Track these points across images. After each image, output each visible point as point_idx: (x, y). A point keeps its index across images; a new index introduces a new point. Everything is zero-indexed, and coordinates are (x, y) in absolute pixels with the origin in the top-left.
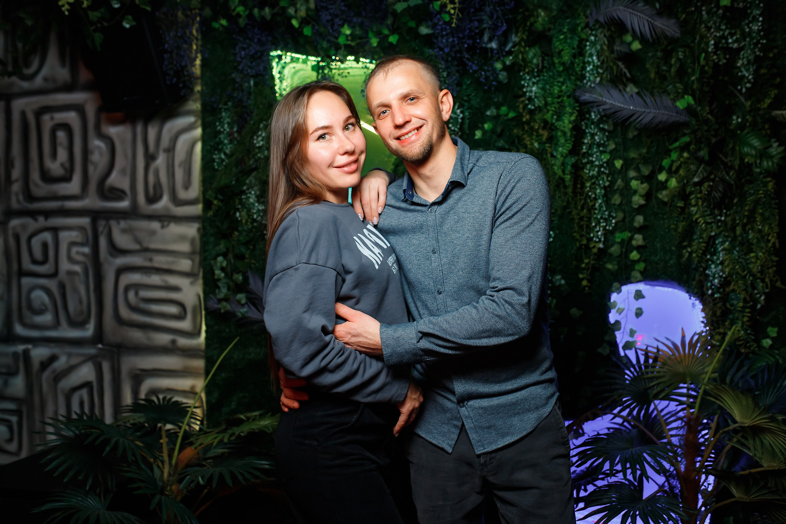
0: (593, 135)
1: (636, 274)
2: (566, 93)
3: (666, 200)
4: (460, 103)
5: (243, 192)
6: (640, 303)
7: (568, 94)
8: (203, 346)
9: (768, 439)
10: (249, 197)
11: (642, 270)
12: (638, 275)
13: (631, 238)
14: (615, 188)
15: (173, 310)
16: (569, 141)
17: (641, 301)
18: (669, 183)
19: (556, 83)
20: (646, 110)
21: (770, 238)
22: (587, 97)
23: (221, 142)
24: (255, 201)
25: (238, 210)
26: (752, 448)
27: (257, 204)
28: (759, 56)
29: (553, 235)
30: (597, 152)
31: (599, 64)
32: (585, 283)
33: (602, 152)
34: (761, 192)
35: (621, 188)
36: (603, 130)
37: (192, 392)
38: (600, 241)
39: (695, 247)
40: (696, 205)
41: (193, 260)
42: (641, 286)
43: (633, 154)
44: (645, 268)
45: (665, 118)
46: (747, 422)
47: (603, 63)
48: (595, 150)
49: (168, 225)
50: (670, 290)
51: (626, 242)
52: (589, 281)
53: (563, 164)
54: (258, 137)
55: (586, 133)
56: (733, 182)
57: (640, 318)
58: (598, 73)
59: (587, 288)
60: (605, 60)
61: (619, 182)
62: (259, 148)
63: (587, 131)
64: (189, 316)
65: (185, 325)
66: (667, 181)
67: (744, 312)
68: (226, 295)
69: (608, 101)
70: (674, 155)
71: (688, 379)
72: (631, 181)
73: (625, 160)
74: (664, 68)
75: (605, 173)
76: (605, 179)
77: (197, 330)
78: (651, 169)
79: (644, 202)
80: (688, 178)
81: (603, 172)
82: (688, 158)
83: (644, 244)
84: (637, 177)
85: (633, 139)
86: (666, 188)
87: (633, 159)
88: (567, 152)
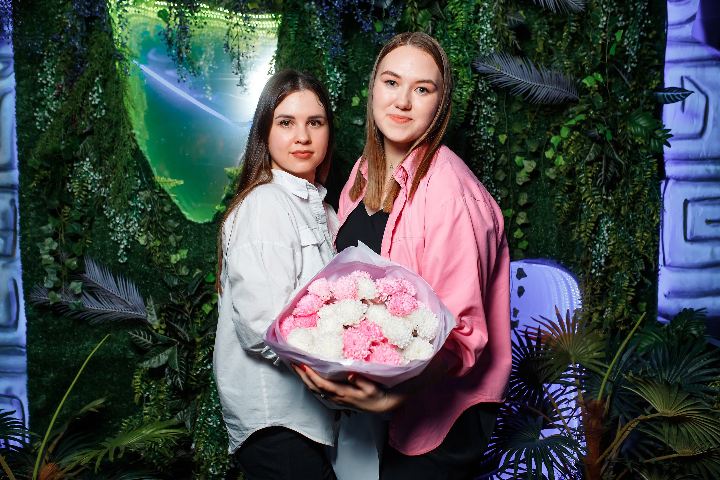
0: (480, 108)
1: (519, 252)
2: (463, 61)
3: (553, 177)
4: (339, 66)
5: (77, 160)
6: (522, 282)
7: (466, 62)
8: (24, 341)
9: (686, 428)
10: (83, 165)
11: (525, 248)
12: (522, 254)
13: (514, 217)
14: (499, 164)
17: (523, 279)
18: (556, 160)
19: (452, 51)
21: (654, 218)
22: (484, 67)
23: (43, 98)
24: (89, 169)
25: (69, 180)
26: (666, 436)
27: (92, 174)
28: (643, 36)
30: (484, 126)
31: (492, 32)
33: (489, 126)
34: (648, 173)
35: (505, 163)
36: (489, 103)
39: (583, 227)
40: (587, 183)
42: (523, 264)
43: (517, 129)
44: (528, 247)
45: (557, 94)
46: (671, 413)
47: (496, 31)
48: (482, 123)
51: (510, 220)
54: (94, 93)
55: (474, 105)
56: (623, 163)
57: (522, 297)
58: (492, 42)
60: (499, 28)
61: (502, 157)
62: (95, 106)
63: (474, 103)
66: (554, 158)
67: (627, 291)
68: (55, 283)
69: (505, 73)
70: (565, 132)
71: (573, 359)
72: (514, 158)
73: (508, 135)
74: (550, 41)
75: (491, 148)
76: (491, 154)
77: (12, 322)
78: (537, 146)
79: (529, 179)
80: (578, 157)
81: (489, 146)
82: (579, 137)
83: (528, 222)
84: (521, 153)
85: (517, 113)
86: (553, 165)
87: (517, 134)
88: (459, 125)
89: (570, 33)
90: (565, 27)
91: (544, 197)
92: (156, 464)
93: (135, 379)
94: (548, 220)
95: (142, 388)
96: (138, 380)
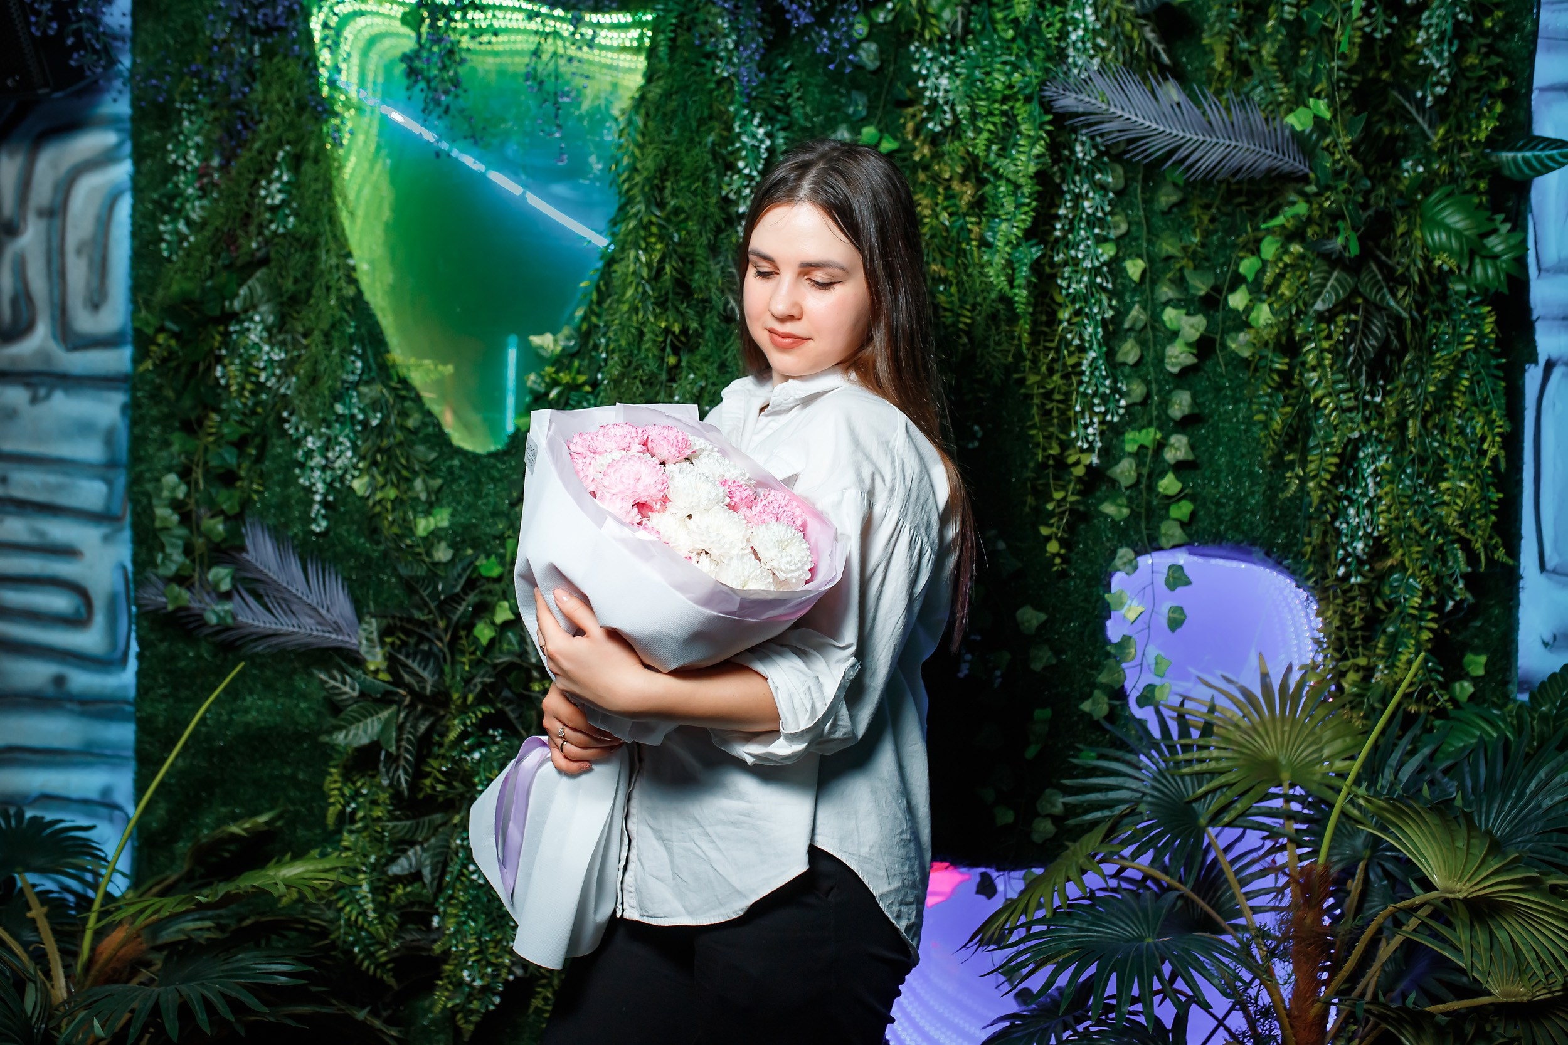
0: (1078, 198)
1: (1171, 530)
2: (1021, 89)
3: (1246, 353)
4: (766, 113)
5: (233, 317)
6: (1180, 597)
7: (1028, 91)
8: (132, 693)
9: (1509, 931)
10: (248, 329)
11: (1186, 519)
12: (1178, 533)
13: (1161, 446)
14: (1126, 326)
15: (60, 602)
16: (1026, 209)
17: (1180, 590)
18: (1253, 315)
19: (998, 66)
20: (1208, 139)
21: (1485, 446)
22: (1069, 102)
23: (177, 194)
24: (261, 338)
25: (219, 360)
26: (1466, 950)
27: (266, 348)
28: (1464, 22)
29: (980, 434)
30: (1087, 238)
31: (1098, 26)
32: (1053, 547)
33: (1101, 240)
34: (1469, 338)
35: (1140, 325)
36: (1103, 188)
37: (105, 804)
38: (1091, 449)
39: (1312, 466)
40: (1320, 364)
41: (109, 483)
42: (1182, 558)
43: (1168, 246)
44: (1193, 514)
45: (1250, 159)
46: (1463, 890)
47: (1108, 23)
48: (1082, 233)
49: (48, 397)
50: (1243, 565)
51: (1150, 452)
52: (1063, 542)
53: (1010, 263)
54: (270, 182)
55: (1063, 193)
56: (1405, 315)
57: (1179, 630)
58: (1096, 46)
59: (1058, 560)
60: (1114, 17)
61: (1136, 311)
62: (273, 209)
63: (1065, 188)
64: (99, 618)
65: (90, 639)
66: (1248, 309)
67: (1422, 619)
68: (181, 567)
69: (1120, 113)
70: (1269, 248)
71: (1286, 776)
72: (1163, 310)
73: (1151, 260)
74: (1245, 45)
75: (1105, 290)
76: (1105, 302)
77: (118, 654)
78: (1212, 282)
79: (1194, 360)
80: (1300, 303)
81: (1101, 285)
82: (1302, 257)
83: (1191, 457)
84: (1179, 300)
85: (1170, 211)
86: (1247, 325)
87: (1169, 258)
88: (1020, 234)
89: (1282, 21)
90: (1272, 9)
91: (1236, 402)
92: (361, 956)
93: (331, 774)
94: (1243, 456)
95: (343, 795)
96: (336, 777)
